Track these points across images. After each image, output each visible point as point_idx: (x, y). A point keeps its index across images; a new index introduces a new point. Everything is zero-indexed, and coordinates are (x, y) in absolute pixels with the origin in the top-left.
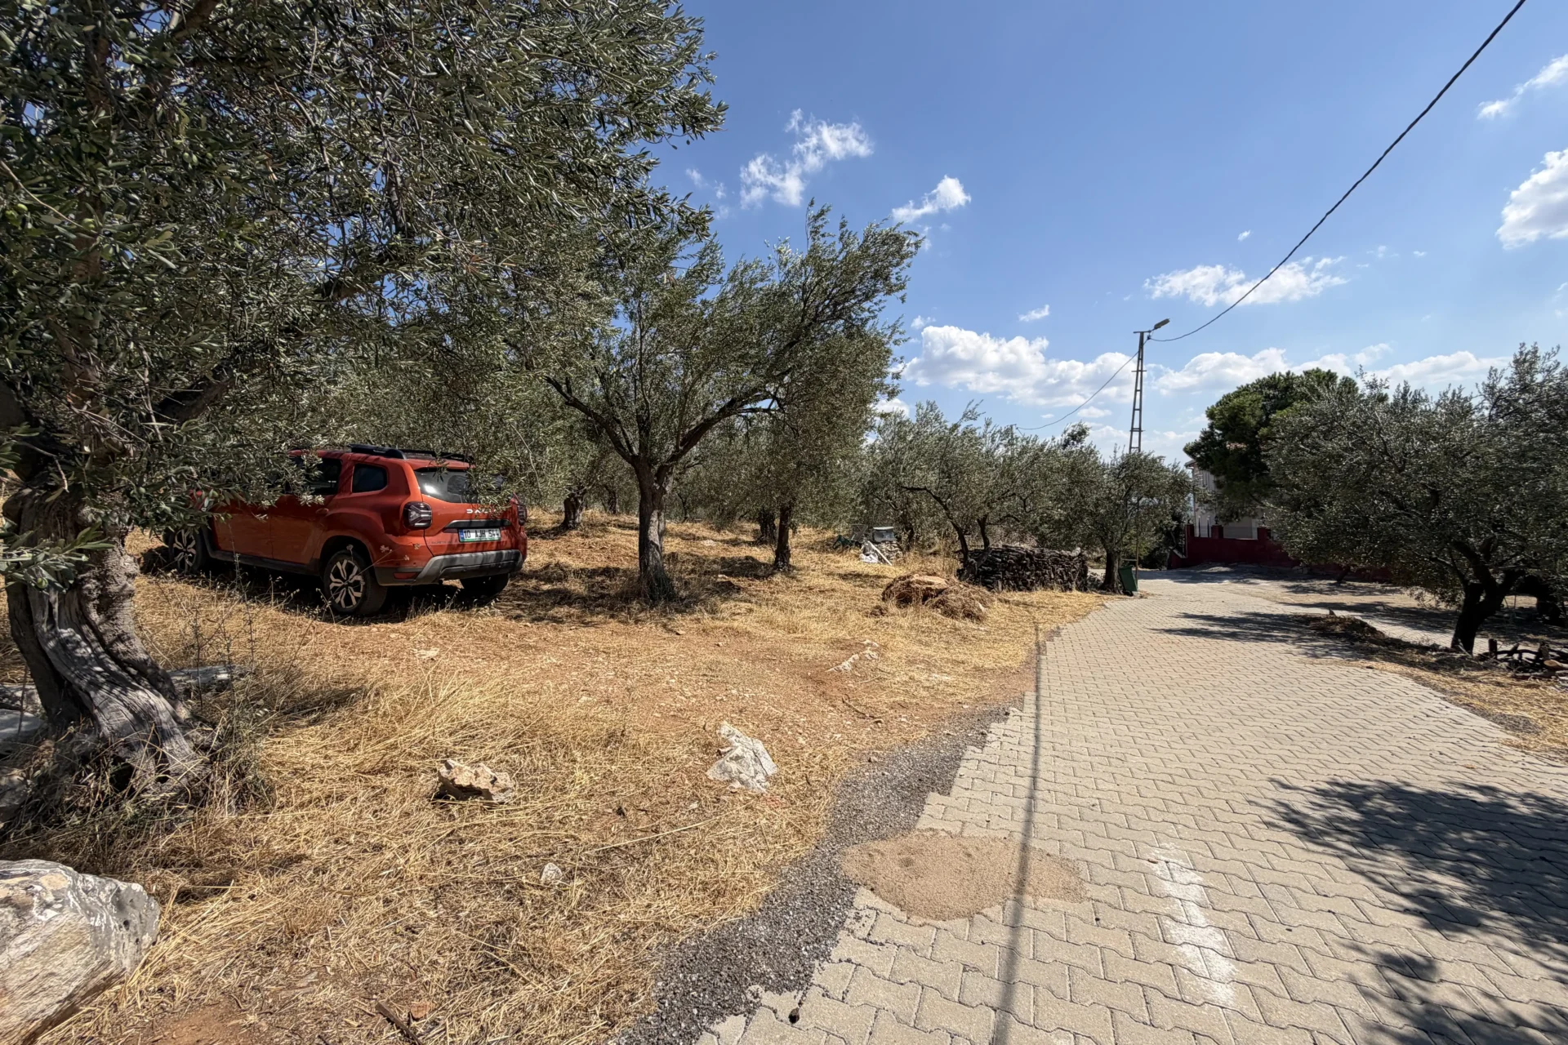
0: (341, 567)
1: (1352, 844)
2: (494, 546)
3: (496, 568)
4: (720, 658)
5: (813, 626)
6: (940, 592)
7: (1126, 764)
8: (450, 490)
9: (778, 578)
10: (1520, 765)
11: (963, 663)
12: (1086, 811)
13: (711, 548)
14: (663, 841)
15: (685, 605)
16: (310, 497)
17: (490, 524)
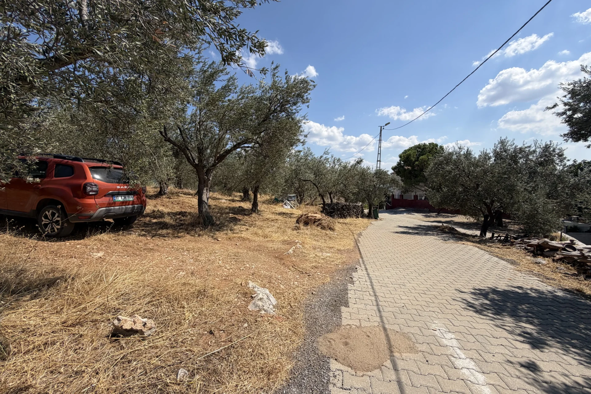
0: (49, 214)
1: (492, 314)
2: (131, 203)
3: (131, 213)
4: (239, 250)
5: (274, 235)
6: (319, 220)
7: (406, 287)
8: (107, 177)
9: (254, 215)
10: (522, 277)
11: (333, 248)
12: (401, 309)
13: (224, 203)
14: (236, 347)
15: (220, 228)
16: (31, 179)
17: (128, 193)
